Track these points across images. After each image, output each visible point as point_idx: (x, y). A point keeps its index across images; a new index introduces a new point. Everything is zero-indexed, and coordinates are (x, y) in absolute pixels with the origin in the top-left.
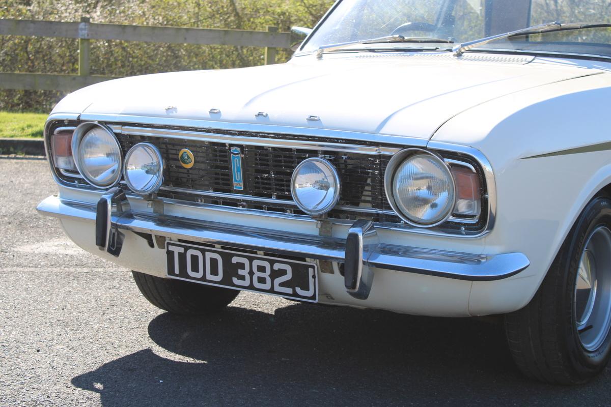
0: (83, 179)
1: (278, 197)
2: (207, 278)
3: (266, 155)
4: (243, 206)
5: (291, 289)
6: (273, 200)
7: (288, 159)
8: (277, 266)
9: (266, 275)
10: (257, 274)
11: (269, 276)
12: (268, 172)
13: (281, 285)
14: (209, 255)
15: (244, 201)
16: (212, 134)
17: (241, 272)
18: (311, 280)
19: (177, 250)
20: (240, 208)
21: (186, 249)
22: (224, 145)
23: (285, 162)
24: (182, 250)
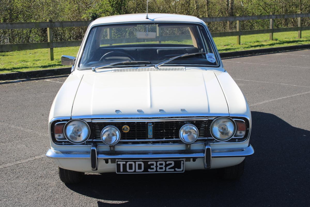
0: (68, 141)
1: (166, 138)
2: (136, 171)
3: (163, 124)
4: (151, 143)
5: (174, 169)
6: (164, 139)
7: (172, 125)
8: (167, 163)
9: (163, 166)
10: (159, 166)
11: (164, 166)
12: (163, 130)
13: (169, 169)
14: (137, 163)
15: (152, 141)
16: (140, 119)
17: (152, 167)
18: (182, 165)
19: (121, 163)
20: (150, 144)
21: (126, 162)
22: (145, 123)
23: (170, 126)
24: (124, 163)
